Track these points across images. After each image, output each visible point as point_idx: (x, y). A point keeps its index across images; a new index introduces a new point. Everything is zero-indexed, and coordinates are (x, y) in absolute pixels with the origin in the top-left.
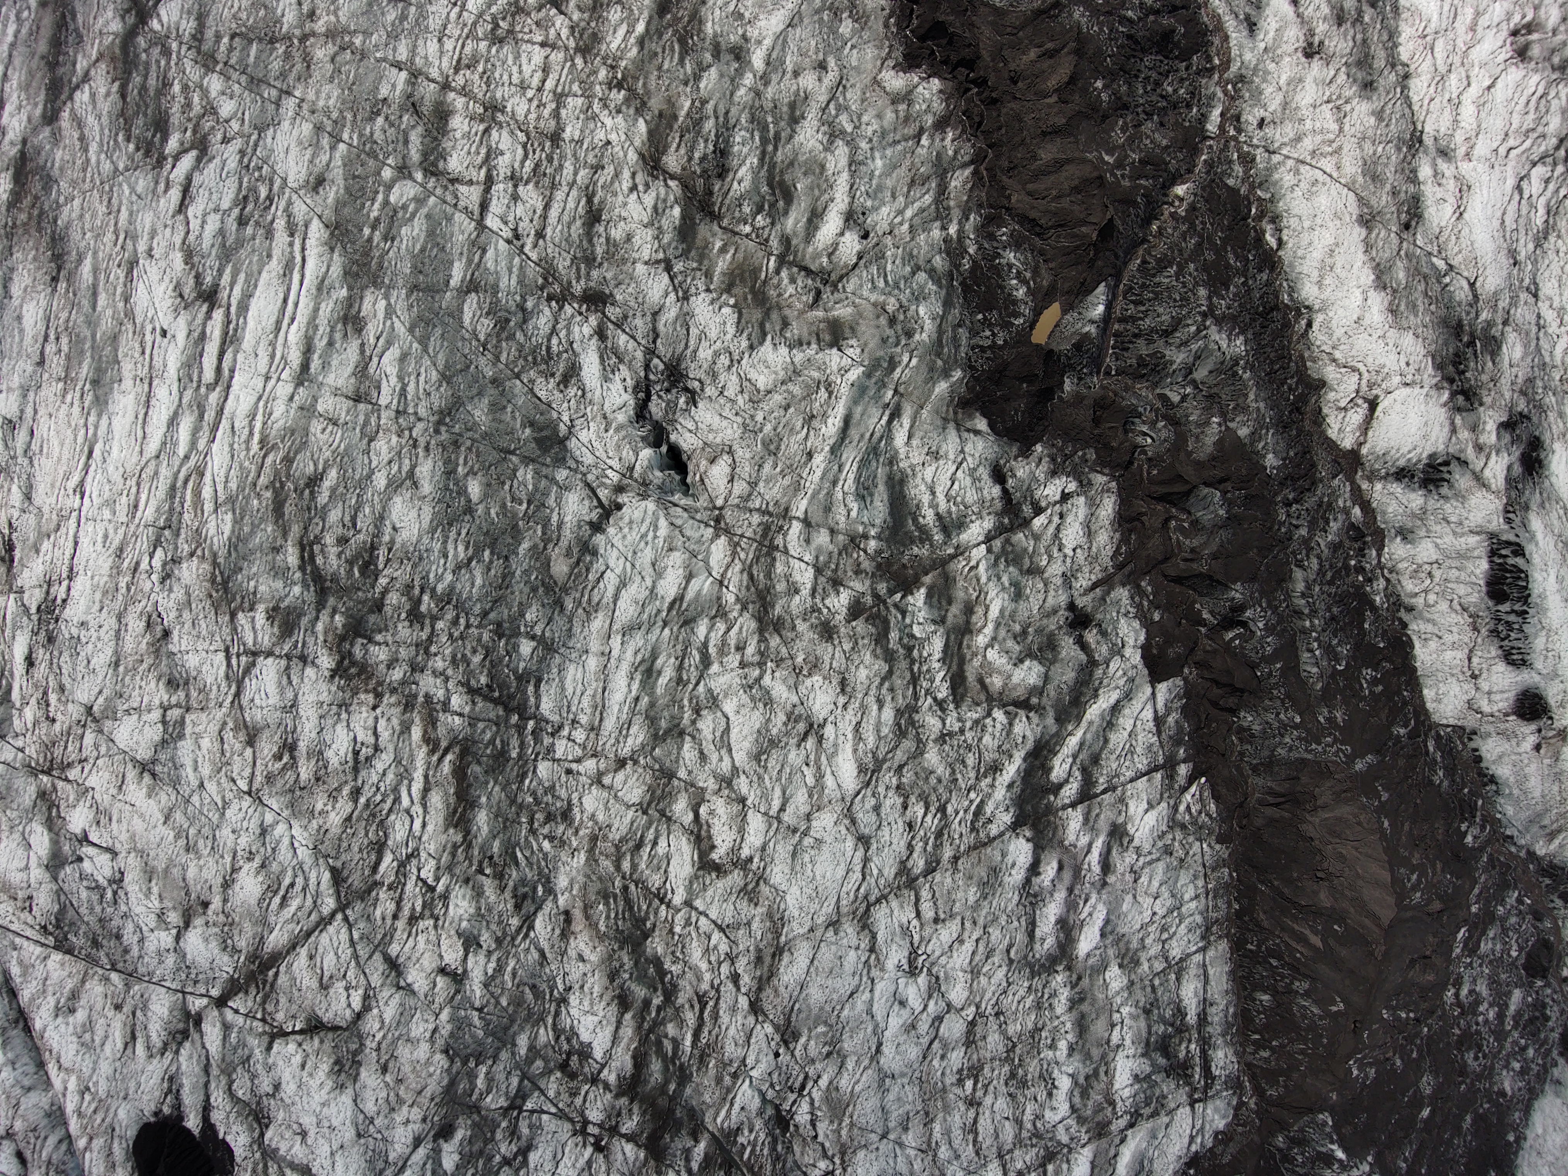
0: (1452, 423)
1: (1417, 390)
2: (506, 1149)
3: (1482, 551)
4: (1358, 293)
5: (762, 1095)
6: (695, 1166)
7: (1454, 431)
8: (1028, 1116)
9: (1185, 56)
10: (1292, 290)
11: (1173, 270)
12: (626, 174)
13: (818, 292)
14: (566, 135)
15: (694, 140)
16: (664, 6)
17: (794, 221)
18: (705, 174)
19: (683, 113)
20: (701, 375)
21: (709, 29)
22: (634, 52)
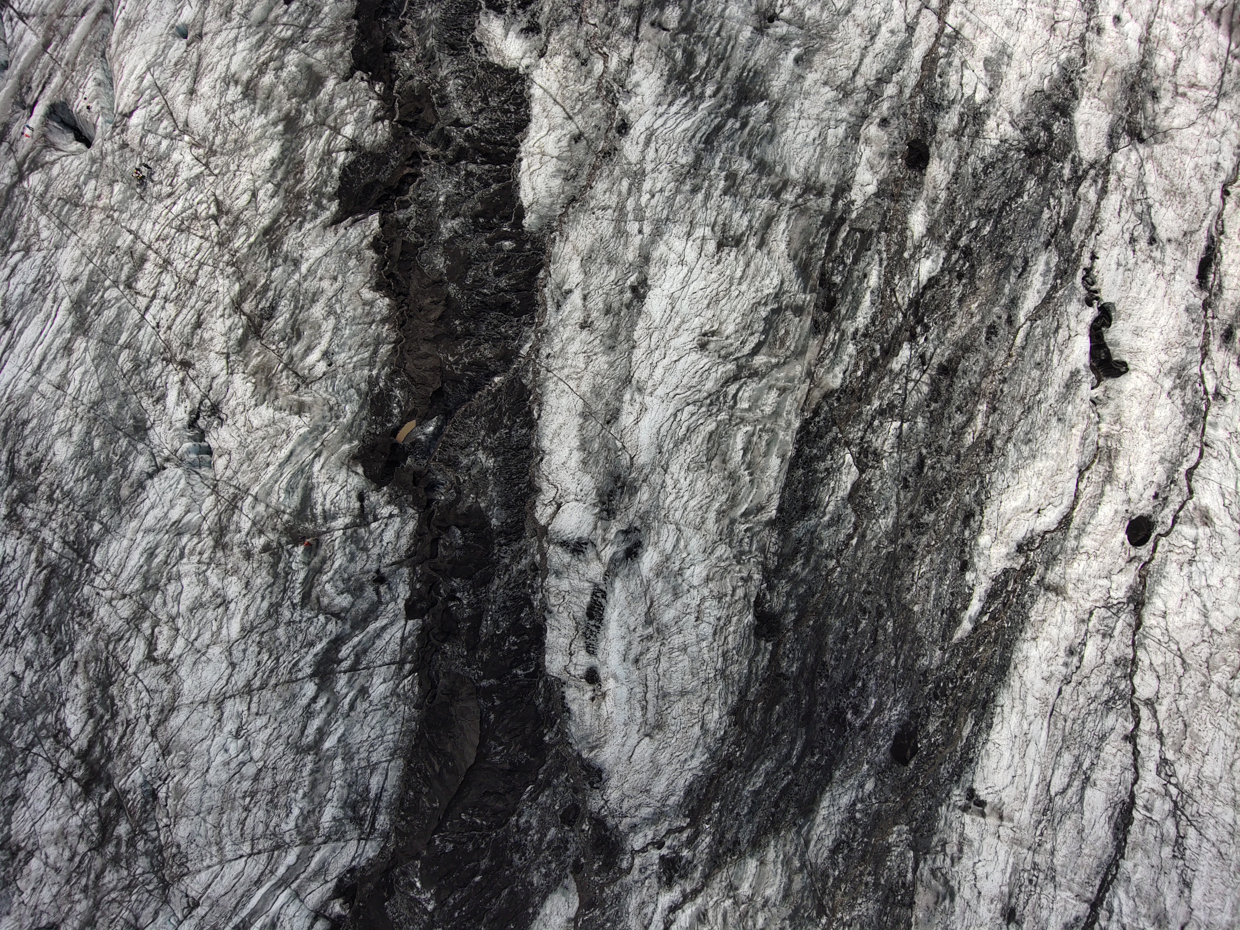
0: (596, 525)
1: (581, 504)
2: (18, 768)
3: (589, 592)
4: (567, 450)
5: (145, 777)
6: (103, 803)
7: (595, 528)
8: (272, 824)
9: (518, 315)
10: (538, 440)
11: (473, 418)
12: (221, 308)
13: (299, 386)
14: (198, 283)
15: (261, 299)
16: (267, 231)
17: (298, 349)
18: (261, 316)
19: (260, 285)
20: (228, 412)
21: (285, 248)
22: (245, 250)
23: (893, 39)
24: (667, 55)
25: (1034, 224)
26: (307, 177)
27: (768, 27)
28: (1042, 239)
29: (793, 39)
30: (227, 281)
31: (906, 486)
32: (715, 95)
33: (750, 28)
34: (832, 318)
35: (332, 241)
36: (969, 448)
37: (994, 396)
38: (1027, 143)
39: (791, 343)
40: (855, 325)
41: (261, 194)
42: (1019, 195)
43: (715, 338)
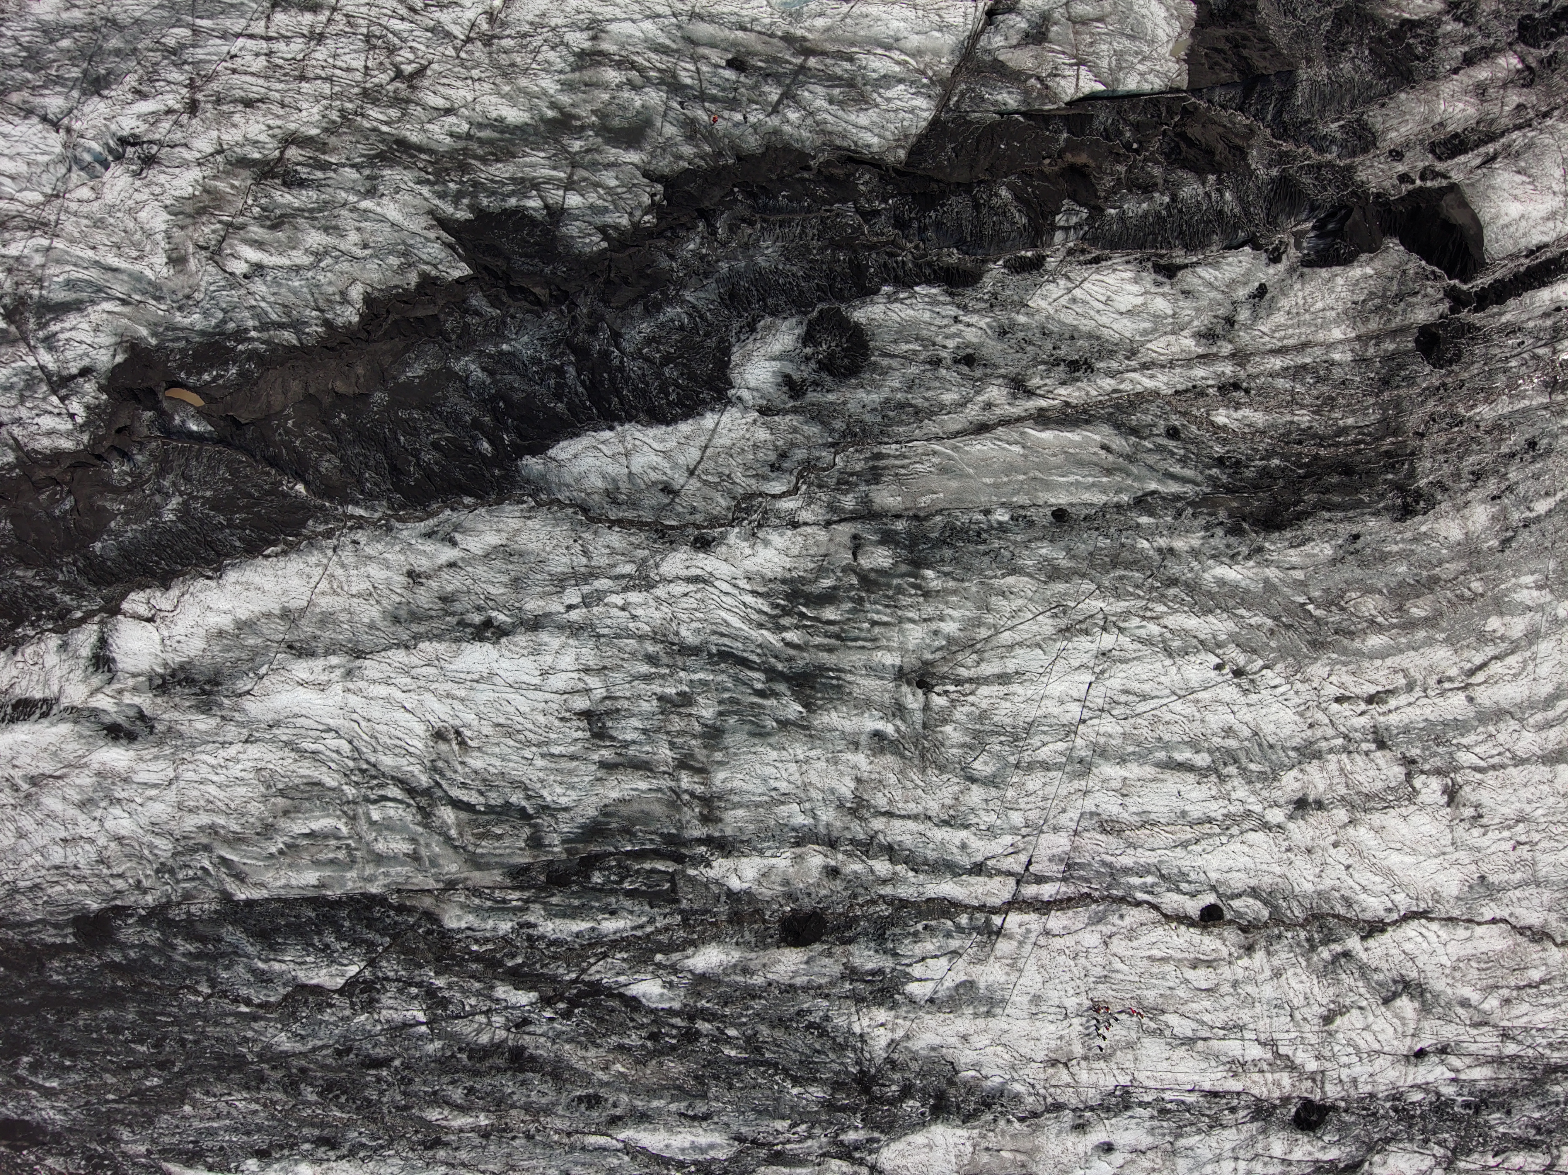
0: (139, 674)
1: (160, 647)
3: (47, 693)
7: (133, 675)
9: (396, 488)
10: (233, 565)
11: (228, 475)
12: (279, 122)
13: (206, 248)
14: (304, 84)
15: (309, 165)
16: (403, 144)
17: (256, 231)
18: (287, 172)
19: (327, 158)
20: (150, 177)
21: (386, 172)
22: (366, 124)
23: (955, 850)
24: (820, 569)
25: (761, 1113)
26: (492, 170)
27: (909, 683)
28: (743, 1130)
29: (904, 720)
30: (318, 117)
31: (339, 1053)
32: (789, 644)
33: (898, 662)
34: (541, 889)
35: (413, 227)
36: (421, 1118)
37: (504, 1130)
38: (873, 1071)
39: (485, 847)
40: (540, 921)
41: (452, 119)
42: (796, 1081)
43: (456, 748)
